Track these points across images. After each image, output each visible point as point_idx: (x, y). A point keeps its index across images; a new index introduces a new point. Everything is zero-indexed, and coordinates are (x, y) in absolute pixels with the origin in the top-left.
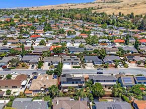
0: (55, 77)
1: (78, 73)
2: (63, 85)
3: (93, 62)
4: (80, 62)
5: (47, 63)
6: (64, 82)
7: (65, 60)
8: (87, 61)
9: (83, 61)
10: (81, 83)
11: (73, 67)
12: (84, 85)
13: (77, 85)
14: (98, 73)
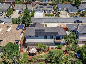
0: (20, 27)
1: (51, 21)
2: (29, 41)
3: (67, 10)
4: (53, 10)
5: (18, 11)
6: (30, 37)
7: (37, 8)
8: (60, 9)
9: (57, 9)
10: (58, 37)
11: (46, 15)
12: (63, 41)
13: (52, 41)
14: (75, 22)
